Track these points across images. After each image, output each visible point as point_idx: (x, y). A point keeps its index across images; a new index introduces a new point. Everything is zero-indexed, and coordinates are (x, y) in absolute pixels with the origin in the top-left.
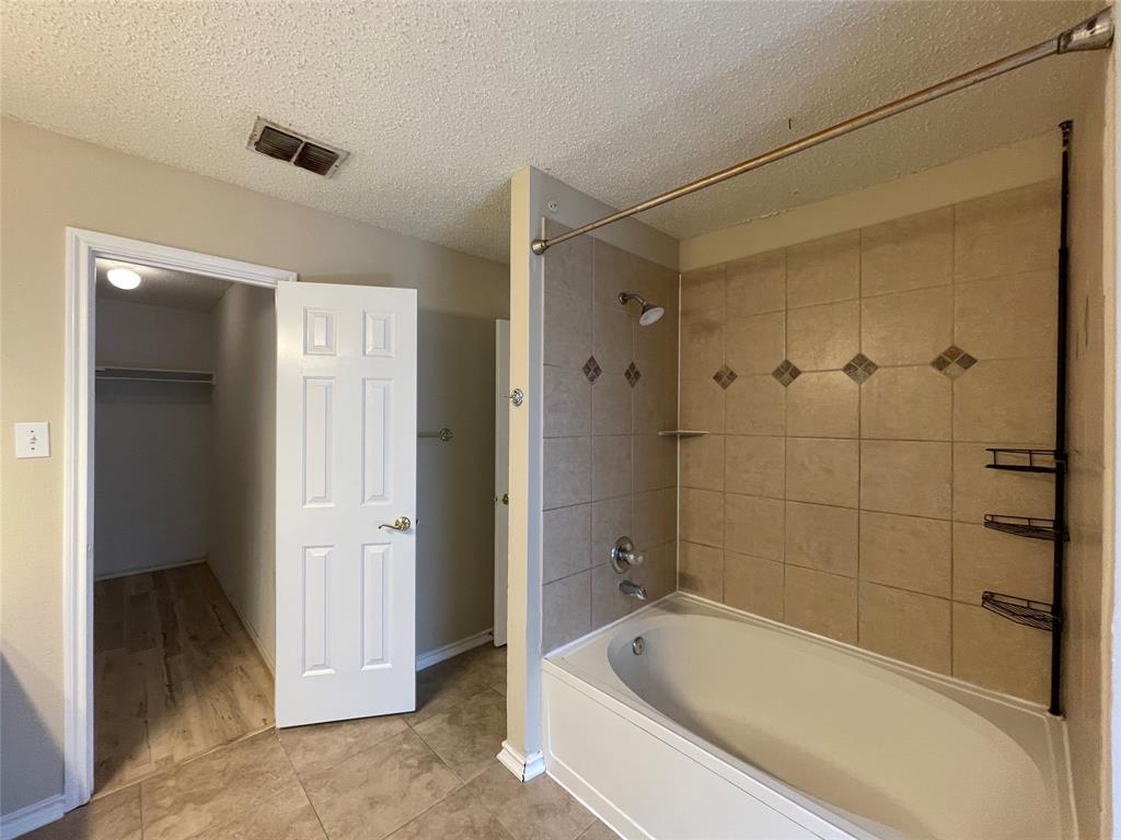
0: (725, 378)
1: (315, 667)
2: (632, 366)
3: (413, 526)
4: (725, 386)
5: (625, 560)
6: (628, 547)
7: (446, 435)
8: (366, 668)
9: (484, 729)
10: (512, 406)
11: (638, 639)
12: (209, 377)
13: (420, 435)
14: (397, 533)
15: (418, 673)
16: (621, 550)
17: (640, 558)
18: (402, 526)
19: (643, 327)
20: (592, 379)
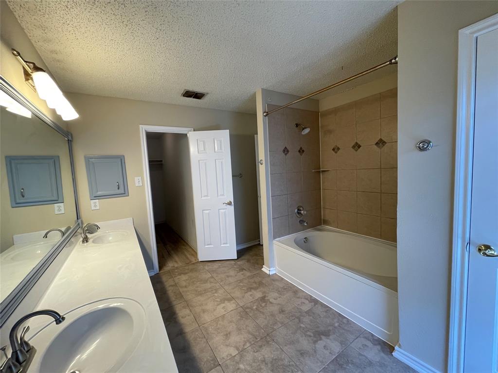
0: (336, 149)
1: (208, 245)
2: (301, 148)
3: (233, 203)
4: (336, 152)
5: (300, 213)
6: (301, 209)
7: (241, 176)
8: (222, 245)
9: (258, 264)
10: (260, 165)
11: (305, 238)
12: (161, 161)
13: (233, 176)
14: (228, 206)
15: (237, 251)
16: (299, 210)
17: (305, 212)
18: (230, 204)
19: (303, 135)
20: (286, 154)
